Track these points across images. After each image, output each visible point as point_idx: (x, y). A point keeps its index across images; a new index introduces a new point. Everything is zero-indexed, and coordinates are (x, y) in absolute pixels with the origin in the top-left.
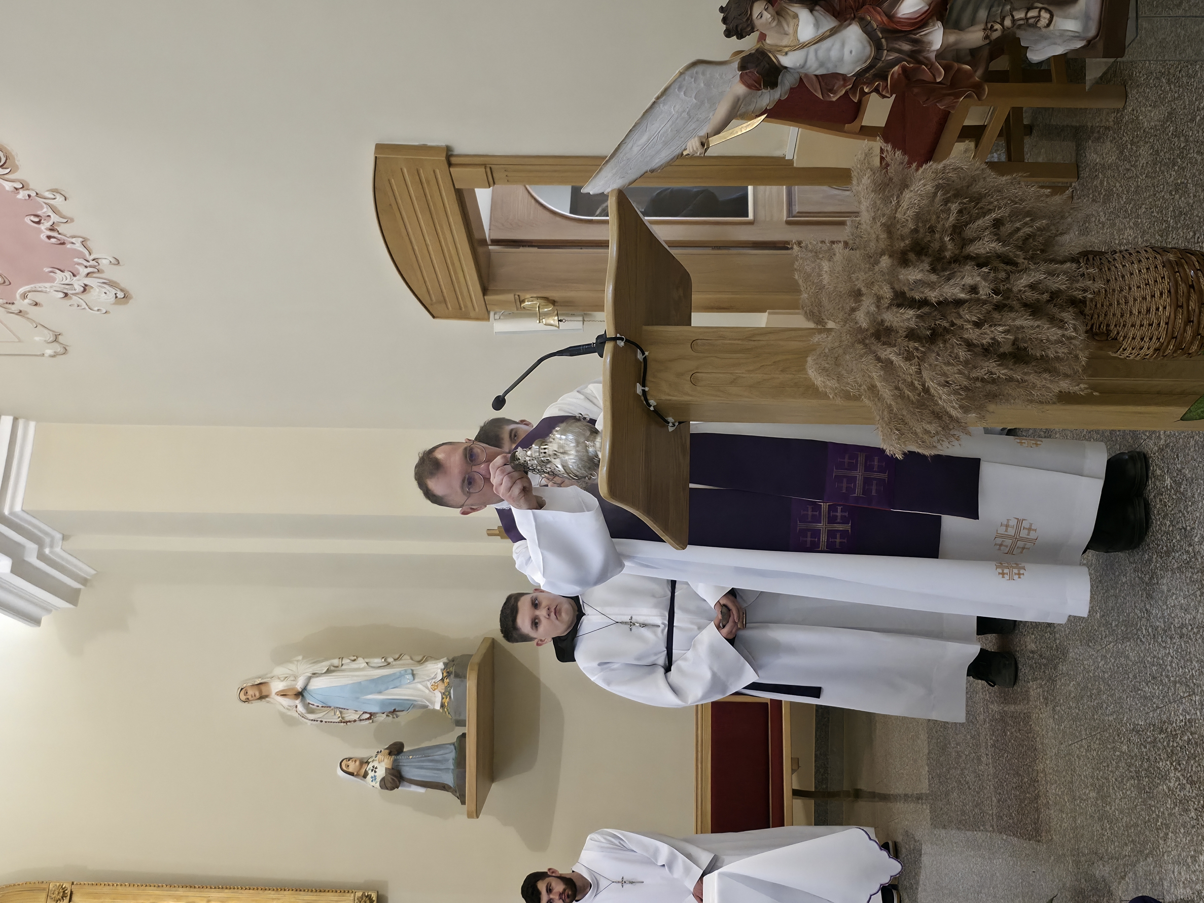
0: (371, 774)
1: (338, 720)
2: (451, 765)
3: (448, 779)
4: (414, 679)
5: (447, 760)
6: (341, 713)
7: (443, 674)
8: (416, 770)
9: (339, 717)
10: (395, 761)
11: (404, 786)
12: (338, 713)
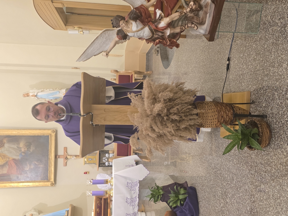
4: (59, 93)
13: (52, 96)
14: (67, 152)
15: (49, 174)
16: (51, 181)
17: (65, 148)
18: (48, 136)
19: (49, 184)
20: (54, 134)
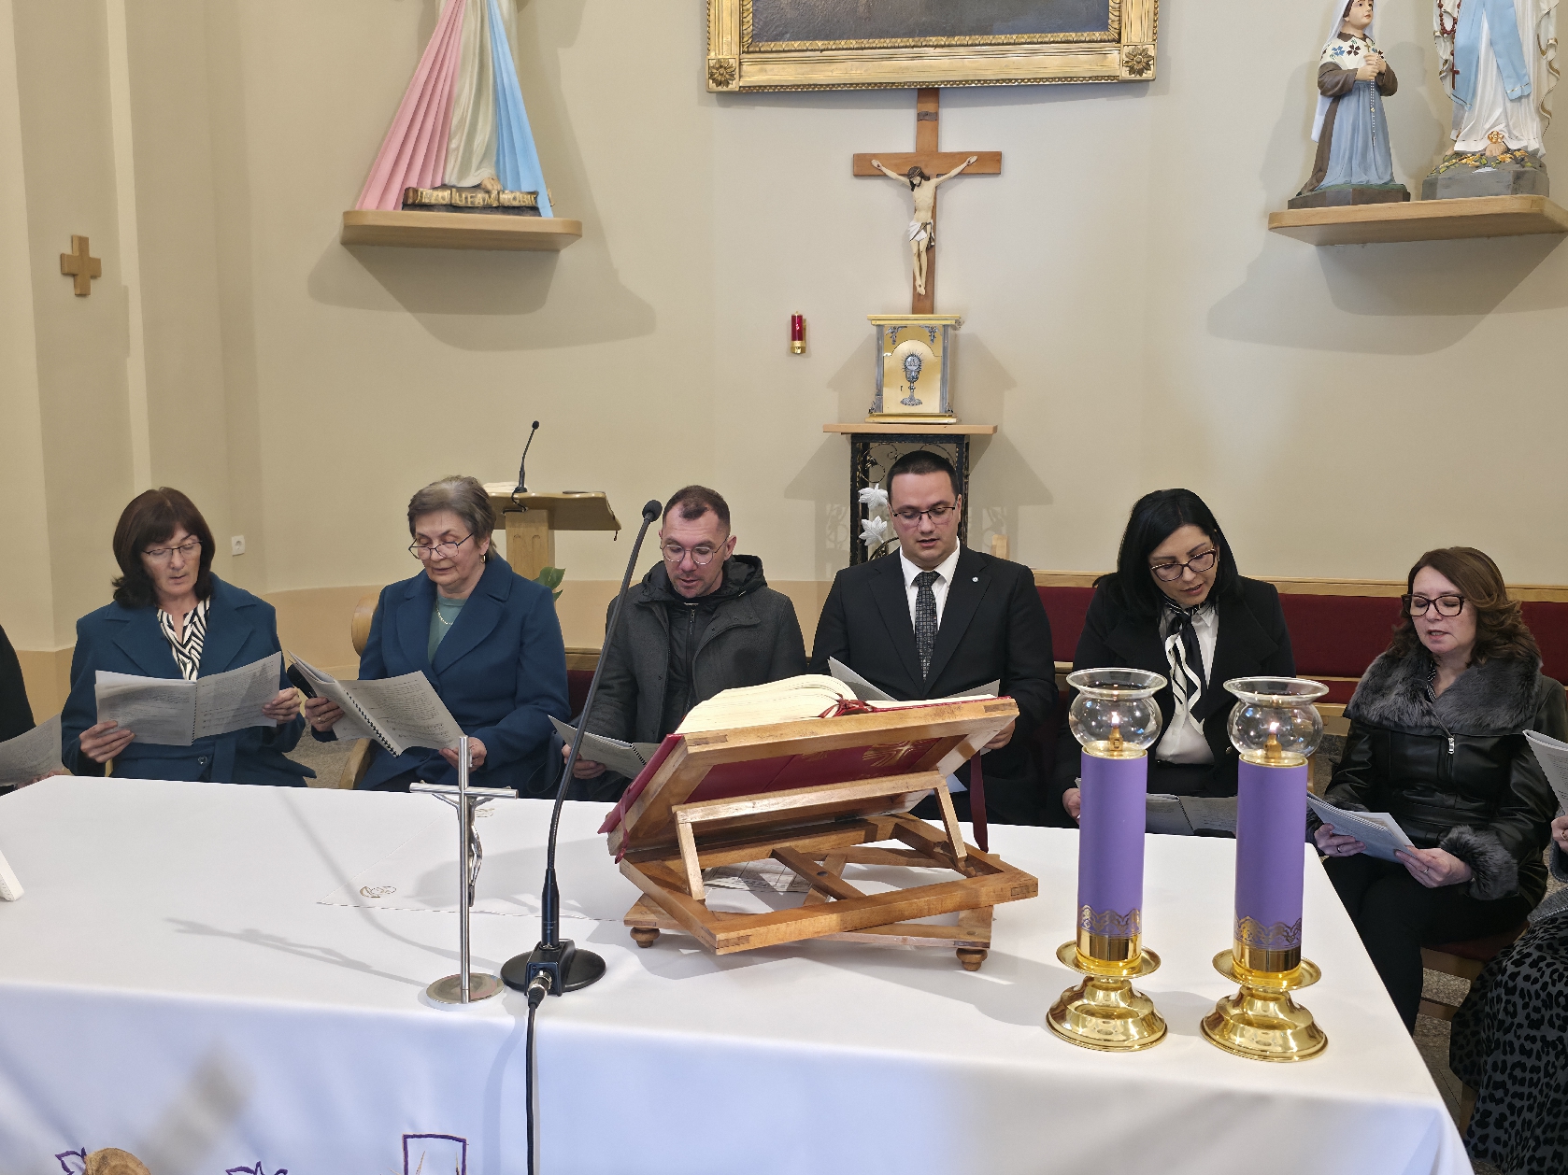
2: (1359, 178)
3: (1334, 178)
4: (1511, 100)
5: (1366, 170)
7: (1519, 150)
8: (1351, 121)
10: (1367, 84)
11: (1323, 104)
15: (796, 45)
16: (745, 67)
19: (727, 48)
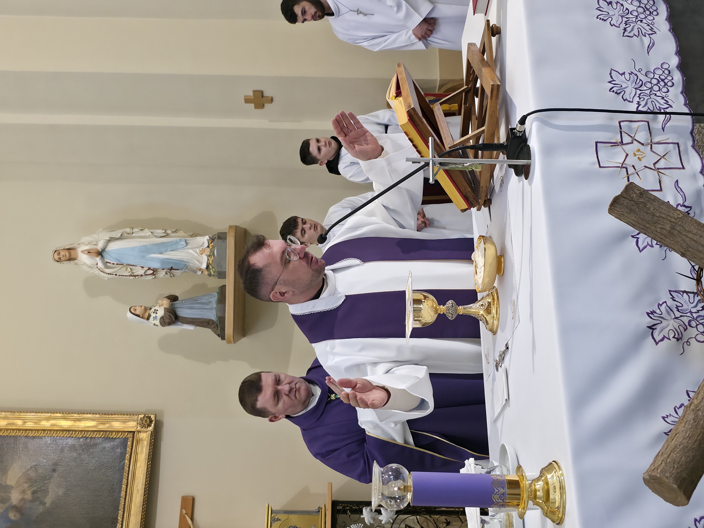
0: (153, 315)
1: (128, 274)
5: (211, 302)
6: (131, 269)
8: (187, 310)
9: (129, 272)
11: (179, 323)
12: (129, 269)
13: (161, 253)
14: (192, 519)
17: (185, 499)
18: (126, 440)
20: (145, 436)
